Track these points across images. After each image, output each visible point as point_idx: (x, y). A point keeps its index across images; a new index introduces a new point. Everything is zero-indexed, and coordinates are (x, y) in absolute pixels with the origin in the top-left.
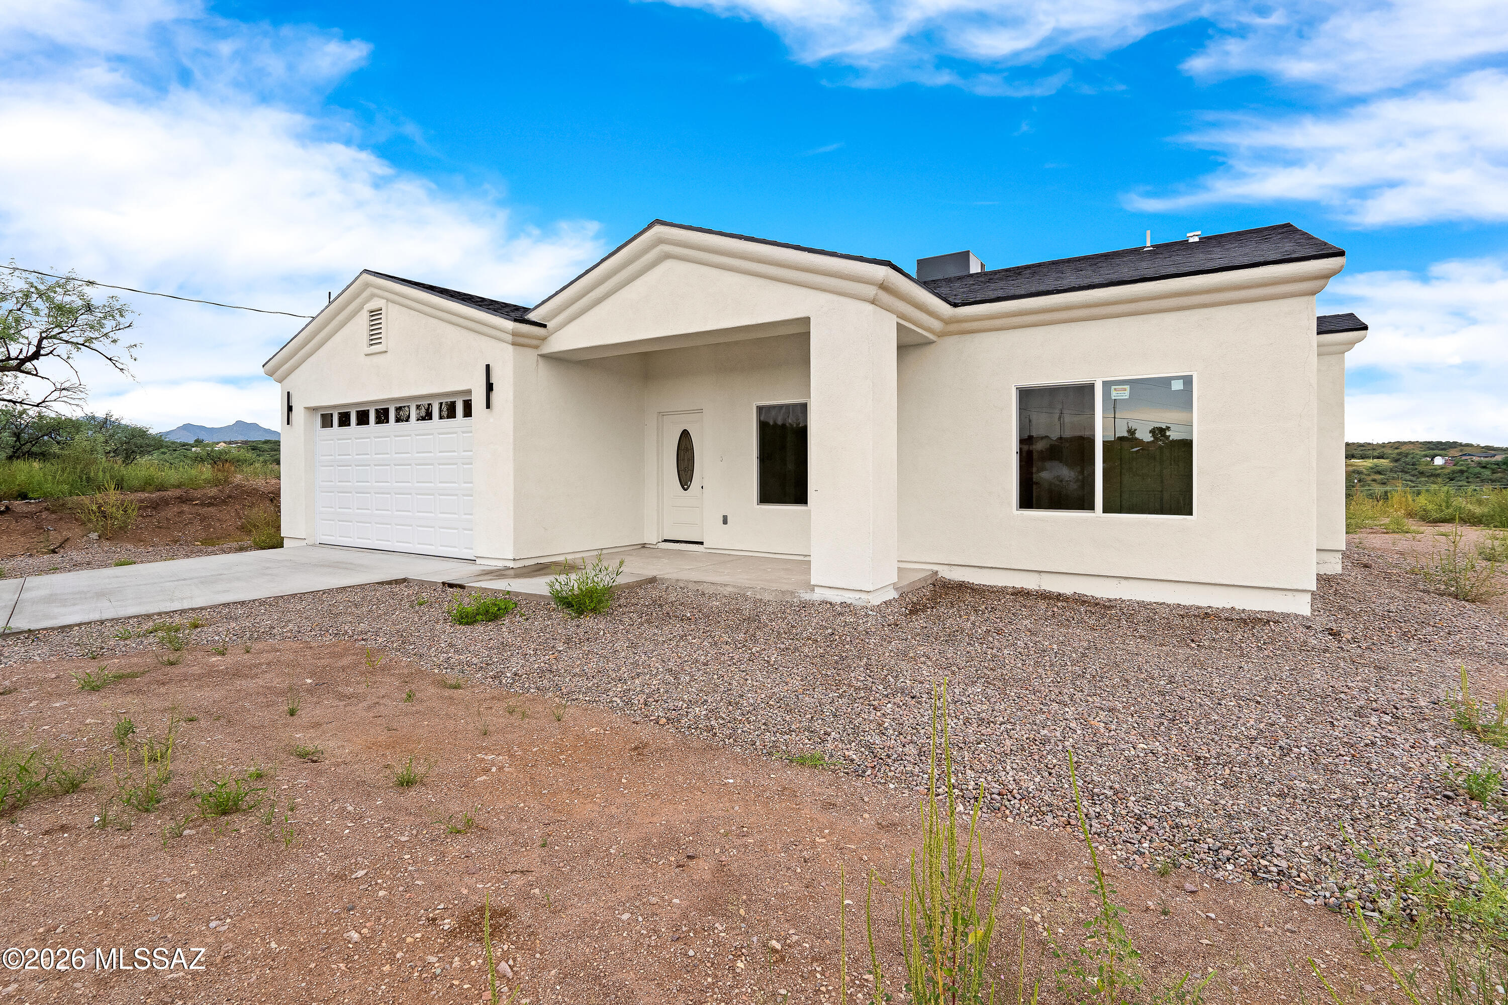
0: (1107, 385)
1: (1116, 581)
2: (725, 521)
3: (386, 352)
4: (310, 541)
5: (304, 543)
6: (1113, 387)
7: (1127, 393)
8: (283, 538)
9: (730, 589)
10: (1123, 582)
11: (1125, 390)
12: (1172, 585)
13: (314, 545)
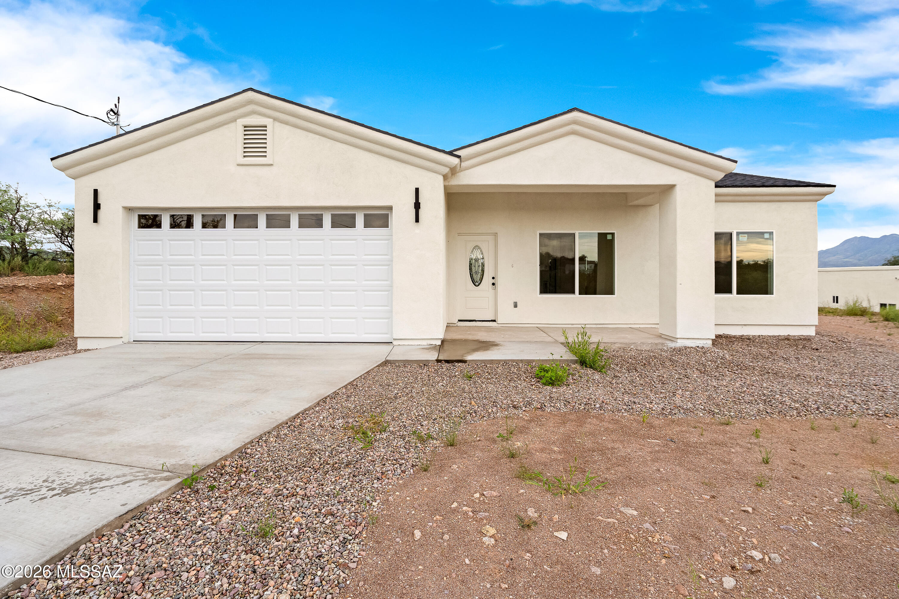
0: (738, 234)
1: (740, 327)
2: (516, 306)
3: (272, 165)
4: (125, 340)
5: (120, 342)
6: (740, 235)
7: (746, 238)
8: (76, 338)
9: (617, 345)
10: (744, 327)
11: (745, 236)
12: (765, 327)
13: (129, 343)
